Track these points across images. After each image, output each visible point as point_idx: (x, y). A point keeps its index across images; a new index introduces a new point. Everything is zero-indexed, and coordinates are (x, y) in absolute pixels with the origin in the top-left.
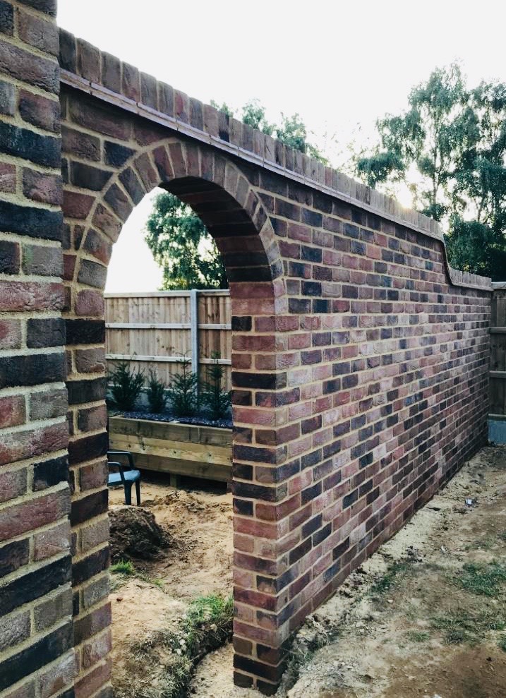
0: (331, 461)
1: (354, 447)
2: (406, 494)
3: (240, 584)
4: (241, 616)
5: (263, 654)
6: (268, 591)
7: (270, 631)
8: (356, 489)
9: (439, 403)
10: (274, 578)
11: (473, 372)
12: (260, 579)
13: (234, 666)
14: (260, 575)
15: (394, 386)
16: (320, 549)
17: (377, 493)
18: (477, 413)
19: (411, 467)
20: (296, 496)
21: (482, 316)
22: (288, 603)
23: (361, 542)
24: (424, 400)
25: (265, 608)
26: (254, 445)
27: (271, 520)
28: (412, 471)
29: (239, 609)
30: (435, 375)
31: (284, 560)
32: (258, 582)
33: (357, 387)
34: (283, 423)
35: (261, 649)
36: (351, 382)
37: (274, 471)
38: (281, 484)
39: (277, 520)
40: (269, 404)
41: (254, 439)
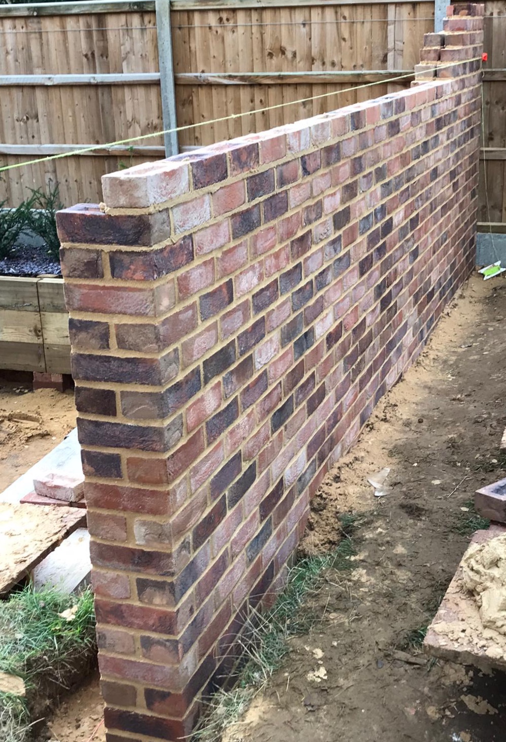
0: (251, 357)
1: (285, 324)
2: (362, 383)
3: (104, 595)
4: (112, 648)
5: (157, 704)
6: (159, 602)
7: (168, 667)
8: (290, 395)
9: (408, 220)
10: (169, 580)
11: (457, 154)
12: (142, 585)
13: (106, 726)
14: (142, 577)
15: (343, 201)
16: (239, 510)
17: (322, 393)
18: (462, 225)
19: (370, 338)
20: (199, 432)
21: (471, 52)
22: (195, 615)
23: (300, 479)
24: (387, 218)
25: (155, 631)
26: (115, 352)
27: (159, 482)
28: (372, 344)
29: (108, 635)
30: (404, 169)
31: (184, 546)
32: (138, 590)
33: (288, 215)
34: (169, 309)
35: (152, 697)
36: (277, 206)
37: (159, 399)
38: (172, 419)
39: (168, 482)
40: (139, 275)
41: (113, 341)
